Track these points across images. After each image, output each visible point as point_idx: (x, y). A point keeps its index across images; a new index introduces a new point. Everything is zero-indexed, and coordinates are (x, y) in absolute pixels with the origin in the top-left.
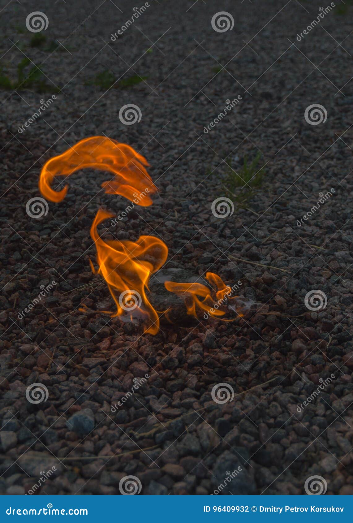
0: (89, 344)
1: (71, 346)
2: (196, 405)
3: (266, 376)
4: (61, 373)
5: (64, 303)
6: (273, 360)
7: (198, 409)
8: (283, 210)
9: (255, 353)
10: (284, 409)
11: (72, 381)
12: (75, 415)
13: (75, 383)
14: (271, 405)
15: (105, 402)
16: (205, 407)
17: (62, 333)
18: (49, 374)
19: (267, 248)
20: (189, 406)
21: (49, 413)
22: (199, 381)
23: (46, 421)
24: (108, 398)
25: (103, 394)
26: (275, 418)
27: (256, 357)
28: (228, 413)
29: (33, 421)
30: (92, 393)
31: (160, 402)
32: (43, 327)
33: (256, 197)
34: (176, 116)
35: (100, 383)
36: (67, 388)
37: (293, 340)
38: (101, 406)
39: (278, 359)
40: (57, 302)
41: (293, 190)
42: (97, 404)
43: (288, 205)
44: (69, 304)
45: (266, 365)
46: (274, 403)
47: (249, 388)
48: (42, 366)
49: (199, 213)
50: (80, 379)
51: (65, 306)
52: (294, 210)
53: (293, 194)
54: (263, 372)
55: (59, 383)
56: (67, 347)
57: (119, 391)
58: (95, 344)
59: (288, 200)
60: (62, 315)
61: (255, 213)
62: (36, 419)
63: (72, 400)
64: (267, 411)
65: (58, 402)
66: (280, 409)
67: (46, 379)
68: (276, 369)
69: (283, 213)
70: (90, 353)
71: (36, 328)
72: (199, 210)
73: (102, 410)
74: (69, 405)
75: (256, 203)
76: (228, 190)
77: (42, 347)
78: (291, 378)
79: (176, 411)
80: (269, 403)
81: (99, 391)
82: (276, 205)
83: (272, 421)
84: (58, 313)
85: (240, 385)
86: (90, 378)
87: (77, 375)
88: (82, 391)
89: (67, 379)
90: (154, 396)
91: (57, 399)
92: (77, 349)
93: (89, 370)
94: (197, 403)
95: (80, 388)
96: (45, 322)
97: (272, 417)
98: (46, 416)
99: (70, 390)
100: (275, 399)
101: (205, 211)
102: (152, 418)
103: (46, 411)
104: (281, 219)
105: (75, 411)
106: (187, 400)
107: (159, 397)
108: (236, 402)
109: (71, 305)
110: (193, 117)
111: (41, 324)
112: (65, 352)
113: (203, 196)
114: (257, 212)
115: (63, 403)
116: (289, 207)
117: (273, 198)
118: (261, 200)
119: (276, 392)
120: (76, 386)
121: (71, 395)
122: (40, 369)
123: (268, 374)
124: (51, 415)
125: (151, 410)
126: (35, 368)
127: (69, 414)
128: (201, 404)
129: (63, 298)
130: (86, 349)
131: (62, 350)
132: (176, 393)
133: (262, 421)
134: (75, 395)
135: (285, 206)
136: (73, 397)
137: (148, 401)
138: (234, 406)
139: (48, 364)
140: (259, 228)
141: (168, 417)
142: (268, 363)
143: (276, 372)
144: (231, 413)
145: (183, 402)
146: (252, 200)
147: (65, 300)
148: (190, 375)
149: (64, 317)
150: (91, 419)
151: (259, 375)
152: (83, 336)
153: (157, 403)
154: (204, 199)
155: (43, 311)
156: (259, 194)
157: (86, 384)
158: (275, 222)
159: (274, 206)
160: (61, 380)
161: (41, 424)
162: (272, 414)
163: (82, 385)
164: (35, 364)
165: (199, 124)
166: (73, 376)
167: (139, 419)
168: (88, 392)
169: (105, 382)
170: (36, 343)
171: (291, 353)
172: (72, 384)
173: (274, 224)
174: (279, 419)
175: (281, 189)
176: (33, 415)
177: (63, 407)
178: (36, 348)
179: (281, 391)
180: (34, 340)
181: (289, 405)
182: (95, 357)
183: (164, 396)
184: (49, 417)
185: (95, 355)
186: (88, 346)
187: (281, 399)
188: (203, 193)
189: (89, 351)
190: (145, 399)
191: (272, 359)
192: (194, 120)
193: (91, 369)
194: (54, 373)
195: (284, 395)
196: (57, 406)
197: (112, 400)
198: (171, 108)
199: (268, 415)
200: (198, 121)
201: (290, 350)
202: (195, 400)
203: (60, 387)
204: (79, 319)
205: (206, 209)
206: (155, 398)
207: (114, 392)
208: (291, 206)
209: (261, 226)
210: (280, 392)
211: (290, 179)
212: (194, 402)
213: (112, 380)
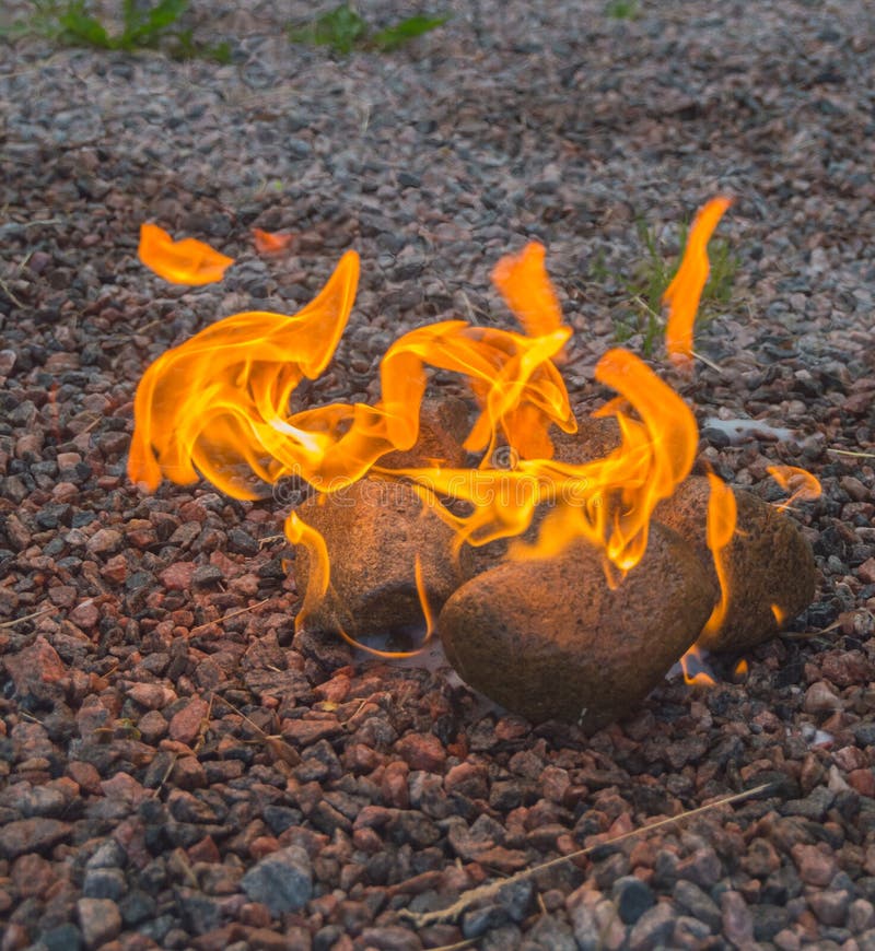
0: (298, 685)
1: (254, 689)
2: (565, 843)
3: (740, 775)
4: (230, 756)
5: (237, 581)
6: (757, 733)
7: (570, 851)
8: (784, 358)
9: (713, 715)
10: (784, 856)
11: (256, 776)
12: (265, 862)
13: (264, 782)
14: (752, 847)
15: (338, 831)
16: (588, 850)
17: (232, 657)
18: (201, 759)
19: (741, 452)
20: (548, 846)
21: (201, 856)
22: (574, 784)
23: (191, 876)
24: (346, 821)
25: (333, 811)
26: (762, 877)
27: (716, 725)
28: (645, 865)
29: (162, 875)
30: (306, 807)
31: (474, 833)
32: (186, 640)
33: (715, 323)
34: (518, 119)
35: (325, 782)
36: (243, 794)
37: (809, 685)
38: (331, 841)
39: (768, 729)
40: (220, 579)
41: (808, 308)
42: (319, 836)
43: (794, 346)
44: (249, 585)
45: (741, 745)
46: (761, 841)
47: (699, 804)
48: (182, 739)
49: (573, 362)
50: (276, 772)
51: (237, 589)
52: (810, 358)
53: (807, 318)
54: (732, 761)
55: (224, 780)
56: (244, 693)
57: (373, 803)
58: (314, 686)
59: (794, 333)
60: (231, 612)
61: (711, 364)
62: (167, 870)
63: (256, 825)
64: (743, 860)
65: (223, 829)
66: (774, 857)
67: (192, 771)
68: (764, 757)
69: (785, 365)
70: (301, 709)
71: (168, 643)
72: (575, 355)
73: (329, 849)
74: (249, 837)
75: (714, 340)
76: (644, 306)
77: (181, 692)
78: (804, 779)
79: (517, 859)
80: (748, 840)
81: (323, 803)
82: (766, 344)
83: (755, 885)
84: (223, 607)
85: (675, 796)
86: (302, 770)
87: (268, 763)
88: (281, 802)
89: (246, 771)
90: (461, 820)
91: (220, 822)
92: (268, 697)
93: (300, 752)
94: (567, 837)
95: (277, 793)
96: (190, 629)
97: (754, 877)
98: (192, 864)
99: (252, 799)
100: (763, 832)
101: (589, 359)
102: (457, 874)
103: (192, 850)
104: (778, 380)
105: (266, 851)
106: (542, 831)
107: (470, 822)
108: (665, 836)
109: (254, 587)
110: (558, 124)
111: (180, 634)
112: (240, 704)
113: (583, 319)
114: (716, 362)
115: (235, 832)
116: (799, 351)
117: (756, 326)
118: (727, 332)
119: (766, 813)
120: (266, 789)
121: (254, 813)
122: (178, 745)
123: (745, 769)
124: (206, 861)
125: (451, 854)
126: (165, 742)
127: (249, 858)
128: (578, 840)
129: (232, 569)
130: (291, 696)
131: (231, 700)
132: (513, 812)
133: (729, 886)
134: (266, 813)
135: (789, 348)
136: (260, 816)
137: (444, 832)
138: (660, 847)
139: (198, 734)
140: (721, 401)
141: (494, 871)
142: (747, 742)
143: (765, 763)
144: (653, 866)
145: (531, 834)
146: (705, 331)
147: (239, 575)
148: (550, 769)
149: (236, 616)
150: (303, 872)
151: (723, 769)
152: (284, 666)
153: (467, 837)
154: (586, 327)
155: (186, 602)
156: (725, 318)
157: (292, 786)
158: (761, 389)
159: (762, 347)
160: (230, 774)
161: (181, 884)
162: (755, 870)
163: (282, 787)
164: (165, 734)
165: (572, 140)
166: (258, 763)
167: (423, 876)
168: (295, 805)
169: (338, 782)
170: (167, 681)
171: (803, 715)
172: (257, 786)
173: (761, 392)
174: (771, 882)
175: (778, 305)
176: (160, 859)
177: (235, 843)
178: (169, 693)
179: (778, 811)
180: (161, 674)
181: (799, 846)
182: (313, 718)
183: (485, 817)
184: (201, 865)
185: (312, 713)
186: (296, 690)
187: (778, 831)
188: (584, 314)
189: (298, 702)
190: (437, 827)
191: (754, 732)
192: (561, 132)
193: (302, 747)
194: (214, 757)
195: (786, 821)
196: (220, 839)
197: (356, 824)
198: (501, 99)
199: (747, 871)
200: (570, 134)
201: (799, 710)
202: (563, 829)
203: (227, 791)
204: (275, 624)
205: (591, 353)
206: (462, 825)
207: (360, 806)
208: (804, 349)
209: (726, 398)
210: (777, 815)
211: (799, 279)
212: (560, 834)
213: (356, 777)
